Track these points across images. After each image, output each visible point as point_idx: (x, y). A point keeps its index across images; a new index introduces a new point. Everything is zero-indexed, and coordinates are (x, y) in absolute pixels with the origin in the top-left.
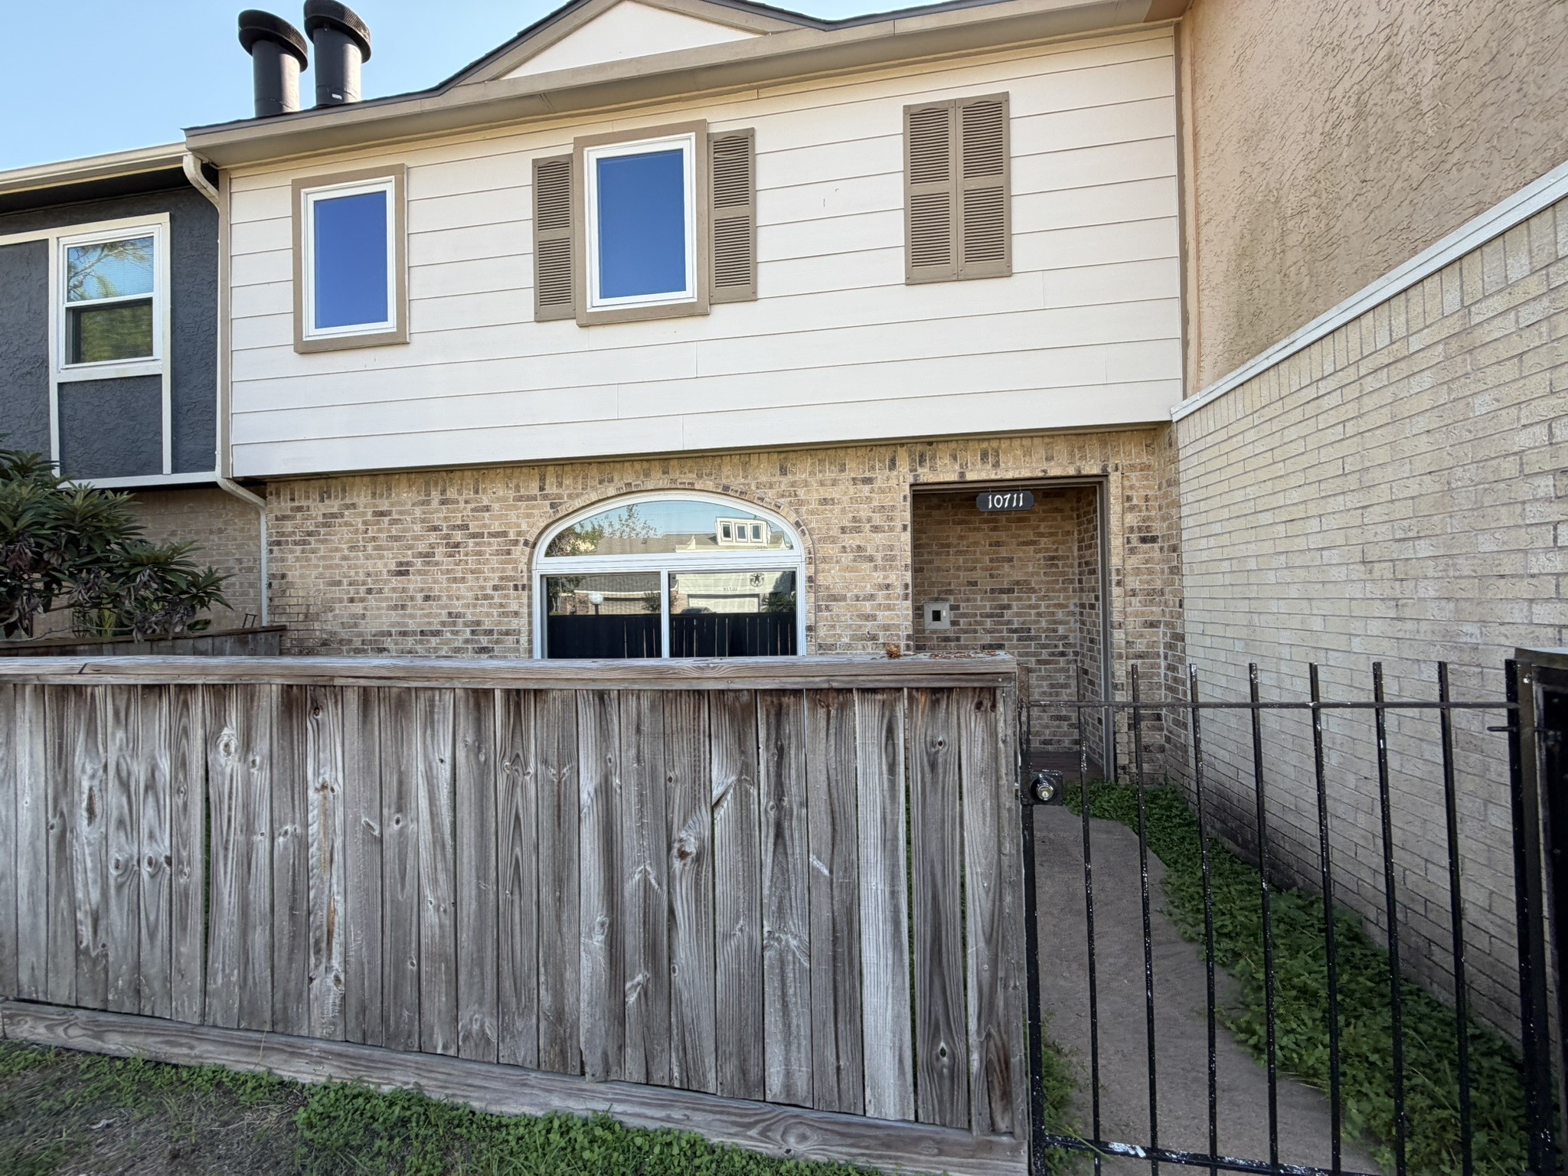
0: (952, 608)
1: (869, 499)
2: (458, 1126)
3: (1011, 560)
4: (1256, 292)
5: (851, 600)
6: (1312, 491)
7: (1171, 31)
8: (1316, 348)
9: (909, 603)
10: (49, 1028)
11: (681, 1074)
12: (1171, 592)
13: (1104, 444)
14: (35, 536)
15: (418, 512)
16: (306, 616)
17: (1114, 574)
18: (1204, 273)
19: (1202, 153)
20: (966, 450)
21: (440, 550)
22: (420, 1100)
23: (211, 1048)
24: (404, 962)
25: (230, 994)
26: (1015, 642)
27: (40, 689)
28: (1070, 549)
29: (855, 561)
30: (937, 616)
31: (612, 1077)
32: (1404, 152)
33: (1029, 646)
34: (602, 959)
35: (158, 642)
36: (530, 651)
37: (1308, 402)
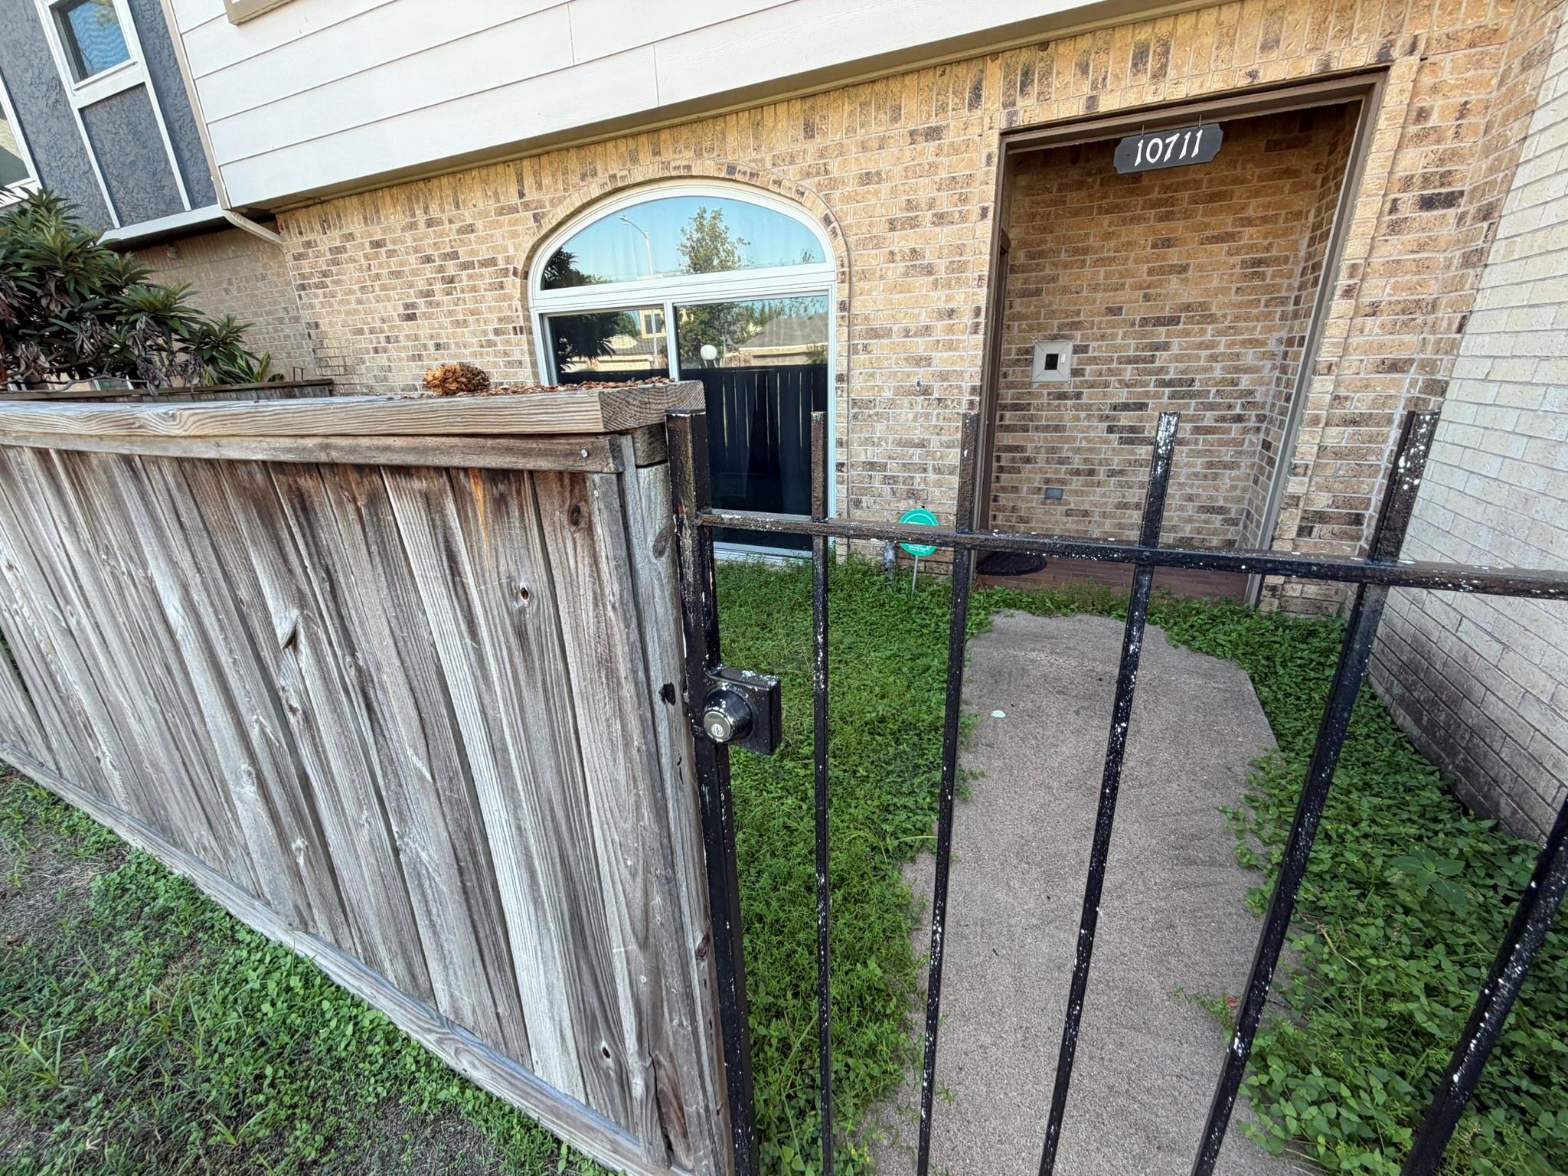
0: (1077, 350)
1: (933, 167)
5: (898, 336)
12: (1452, 304)
15: (408, 237)
17: (1343, 274)
20: (1107, 51)
21: (438, 287)
22: (192, 892)
23: (75, 796)
24: (141, 763)
26: (1165, 400)
28: (1295, 244)
29: (906, 274)
30: (1052, 362)
31: (310, 931)
33: (1186, 407)
34: (262, 812)
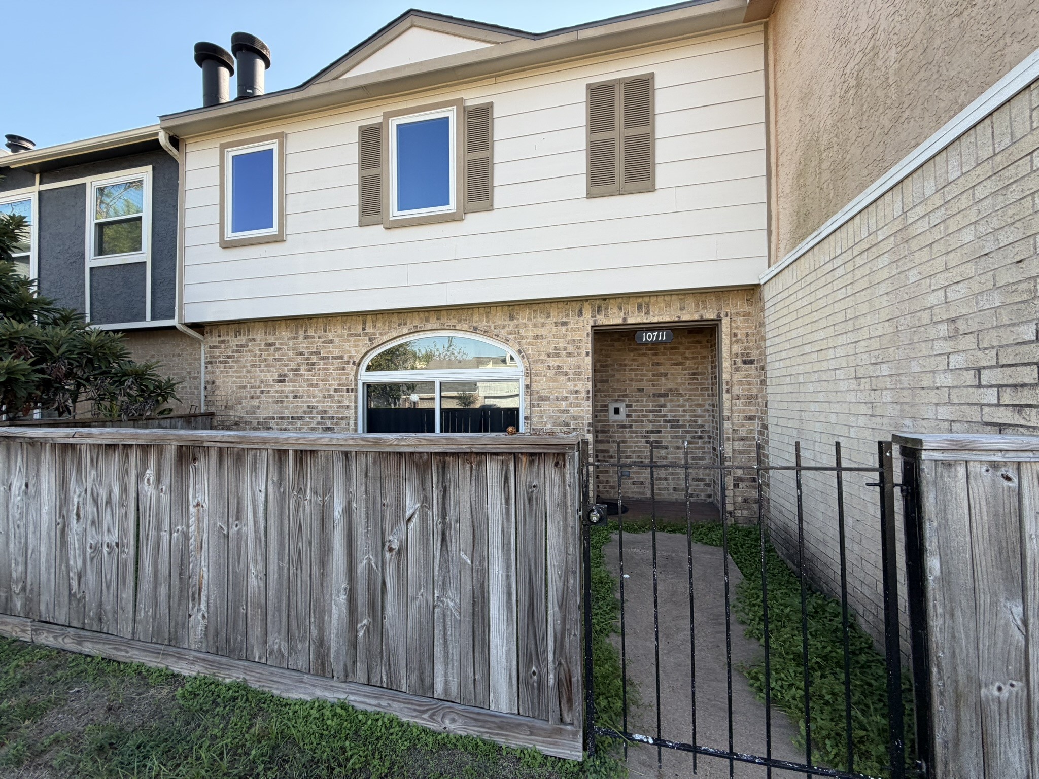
0: (627, 406)
1: (565, 336)
2: (264, 703)
3: (666, 375)
4: (807, 199)
5: (553, 400)
6: (830, 331)
7: (761, 28)
8: (832, 237)
9: (590, 402)
10: (55, 638)
11: (387, 680)
12: (761, 397)
13: (718, 299)
14: (68, 358)
15: (291, 343)
16: (226, 407)
17: (724, 384)
18: (780, 186)
19: (779, 106)
20: (628, 304)
21: (303, 367)
22: (245, 688)
23: (137, 653)
24: (239, 608)
25: (147, 622)
26: (669, 429)
27: (53, 446)
28: (706, 368)
29: (556, 375)
30: (617, 411)
31: (349, 679)
32: (881, 110)
33: (678, 432)
34: (345, 610)
35: (136, 420)
36: (356, 430)
37: (828, 273)
